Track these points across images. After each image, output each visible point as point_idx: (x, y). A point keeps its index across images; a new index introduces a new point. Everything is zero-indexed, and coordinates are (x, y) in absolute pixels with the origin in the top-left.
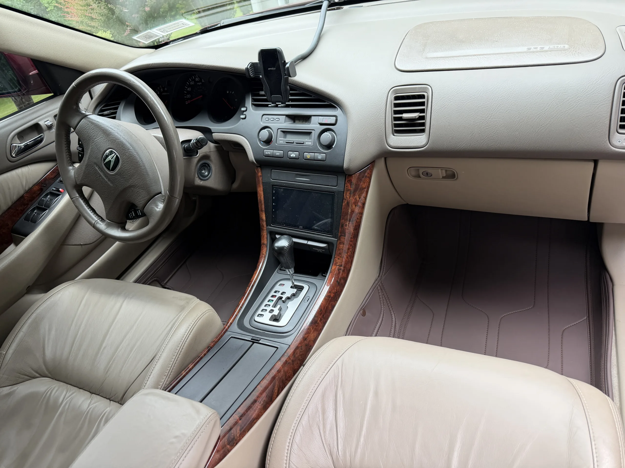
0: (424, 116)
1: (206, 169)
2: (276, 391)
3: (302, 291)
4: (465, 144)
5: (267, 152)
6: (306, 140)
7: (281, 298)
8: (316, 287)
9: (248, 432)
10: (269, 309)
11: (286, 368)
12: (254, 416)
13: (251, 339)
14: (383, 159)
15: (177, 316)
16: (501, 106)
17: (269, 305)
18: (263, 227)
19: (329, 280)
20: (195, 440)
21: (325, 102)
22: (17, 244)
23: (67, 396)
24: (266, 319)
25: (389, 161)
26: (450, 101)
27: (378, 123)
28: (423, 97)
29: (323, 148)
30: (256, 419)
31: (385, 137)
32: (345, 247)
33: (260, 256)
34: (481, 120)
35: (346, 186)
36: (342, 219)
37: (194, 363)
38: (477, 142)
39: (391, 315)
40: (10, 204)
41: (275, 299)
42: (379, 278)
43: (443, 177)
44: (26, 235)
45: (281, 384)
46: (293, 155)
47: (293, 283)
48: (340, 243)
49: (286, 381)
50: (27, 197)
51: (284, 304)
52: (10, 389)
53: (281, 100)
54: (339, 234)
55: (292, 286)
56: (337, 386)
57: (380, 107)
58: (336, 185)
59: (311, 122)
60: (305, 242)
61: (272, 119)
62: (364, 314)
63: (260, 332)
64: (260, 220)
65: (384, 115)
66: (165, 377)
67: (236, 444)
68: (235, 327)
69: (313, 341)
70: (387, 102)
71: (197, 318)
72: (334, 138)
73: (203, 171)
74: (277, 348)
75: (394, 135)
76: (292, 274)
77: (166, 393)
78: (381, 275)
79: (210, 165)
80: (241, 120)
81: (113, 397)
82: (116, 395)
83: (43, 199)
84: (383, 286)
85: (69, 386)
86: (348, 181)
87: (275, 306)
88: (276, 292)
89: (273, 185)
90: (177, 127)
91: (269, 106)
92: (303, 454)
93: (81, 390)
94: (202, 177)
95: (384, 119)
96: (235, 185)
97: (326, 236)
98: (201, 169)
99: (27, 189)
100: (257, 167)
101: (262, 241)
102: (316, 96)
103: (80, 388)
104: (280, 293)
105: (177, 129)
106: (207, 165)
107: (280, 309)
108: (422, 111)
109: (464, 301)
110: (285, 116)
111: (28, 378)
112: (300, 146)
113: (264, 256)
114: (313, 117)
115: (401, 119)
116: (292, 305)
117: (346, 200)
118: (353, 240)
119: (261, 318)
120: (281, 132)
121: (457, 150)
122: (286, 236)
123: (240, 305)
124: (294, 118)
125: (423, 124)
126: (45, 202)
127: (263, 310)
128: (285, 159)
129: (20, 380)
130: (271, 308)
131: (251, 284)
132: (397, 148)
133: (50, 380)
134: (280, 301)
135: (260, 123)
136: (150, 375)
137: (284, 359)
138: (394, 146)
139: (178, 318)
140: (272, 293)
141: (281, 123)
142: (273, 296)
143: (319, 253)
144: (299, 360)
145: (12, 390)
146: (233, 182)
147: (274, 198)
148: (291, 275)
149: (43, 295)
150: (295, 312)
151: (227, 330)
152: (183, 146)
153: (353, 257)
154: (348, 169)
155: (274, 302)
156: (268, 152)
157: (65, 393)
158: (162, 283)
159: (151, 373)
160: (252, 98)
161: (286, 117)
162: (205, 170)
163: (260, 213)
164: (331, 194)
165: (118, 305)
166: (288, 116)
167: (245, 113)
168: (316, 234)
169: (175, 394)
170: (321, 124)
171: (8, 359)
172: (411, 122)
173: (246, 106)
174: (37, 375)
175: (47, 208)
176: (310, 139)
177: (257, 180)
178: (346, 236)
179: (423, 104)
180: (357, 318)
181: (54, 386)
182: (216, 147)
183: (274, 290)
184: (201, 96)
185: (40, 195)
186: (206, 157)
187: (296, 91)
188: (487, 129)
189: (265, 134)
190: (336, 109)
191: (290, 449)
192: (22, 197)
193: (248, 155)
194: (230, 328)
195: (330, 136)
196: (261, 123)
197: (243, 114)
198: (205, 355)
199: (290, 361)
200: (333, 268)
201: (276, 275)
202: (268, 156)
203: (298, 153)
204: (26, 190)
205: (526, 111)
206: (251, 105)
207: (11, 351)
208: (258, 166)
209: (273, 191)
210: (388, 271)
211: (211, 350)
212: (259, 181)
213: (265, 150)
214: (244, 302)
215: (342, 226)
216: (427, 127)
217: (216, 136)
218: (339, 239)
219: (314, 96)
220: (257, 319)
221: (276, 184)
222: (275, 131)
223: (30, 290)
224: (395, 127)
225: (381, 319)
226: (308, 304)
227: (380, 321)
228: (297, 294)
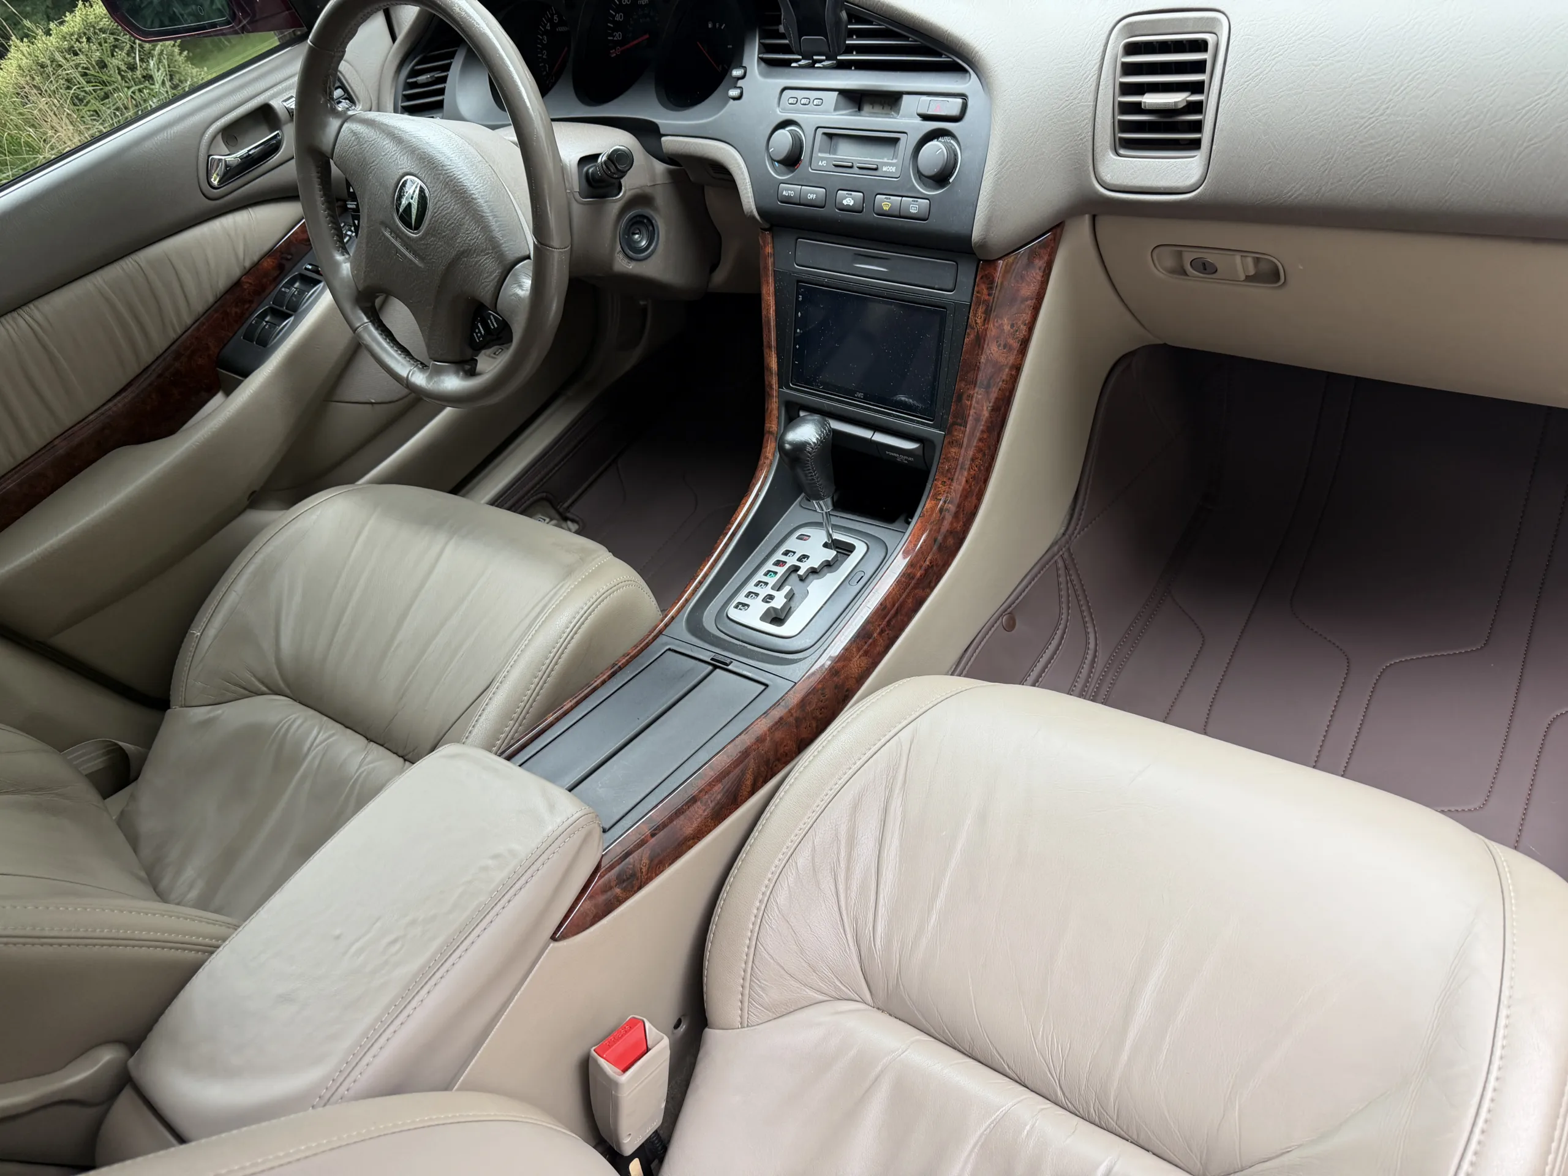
0: (1200, 103)
1: (644, 231)
2: (749, 783)
3: (849, 555)
4: (1304, 187)
5: (787, 190)
6: (885, 160)
7: (796, 569)
8: (884, 550)
9: (670, 864)
10: (764, 592)
11: (778, 735)
12: (689, 830)
13: (712, 659)
14: (1087, 219)
15: (555, 590)
16: (1419, 78)
17: (766, 584)
18: (771, 388)
19: (914, 535)
20: (534, 867)
21: (940, 55)
22: (228, 393)
23: (318, 741)
24: (752, 616)
25: (1103, 223)
26: (1275, 61)
27: (1075, 120)
28: (1200, 46)
29: (926, 185)
30: (693, 839)
31: (1090, 161)
32: (966, 453)
33: (761, 462)
34: (1356, 118)
35: (978, 292)
36: (960, 381)
37: (576, 697)
38: (1338, 182)
39: (1087, 633)
40: (211, 299)
41: (781, 570)
42: (1063, 540)
43: (1247, 277)
44: (246, 374)
45: (763, 769)
46: (848, 201)
47: (830, 535)
48: (949, 443)
49: (777, 762)
50: (248, 285)
51: (801, 583)
52: (209, 712)
53: (825, 49)
54: (950, 420)
55: (826, 542)
56: (891, 791)
57: (1083, 72)
58: (951, 286)
59: (899, 110)
60: (866, 434)
61: (804, 101)
62: (1011, 626)
63: (736, 645)
64: (765, 371)
65: (1091, 97)
66: (512, 722)
67: (640, 888)
68: (680, 628)
69: (856, 679)
70: (1103, 59)
71: (595, 598)
72: (956, 155)
73: (637, 236)
74: (767, 686)
75: (1118, 155)
76: (826, 513)
77: (502, 761)
78: (1069, 532)
79: (654, 222)
80: (731, 101)
81: (409, 753)
82: (416, 751)
83: (283, 289)
84: (1073, 560)
85: (325, 718)
86: (982, 278)
87: (779, 587)
88: (786, 553)
89: (798, 281)
90: (553, 120)
91: (794, 65)
92: (791, 930)
93: (349, 731)
94: (633, 252)
95: (1092, 108)
96: (719, 277)
97: (918, 422)
98: (631, 232)
99: (248, 264)
100: (762, 229)
101: (767, 425)
102: (918, 39)
103: (347, 727)
104: (797, 556)
105: (553, 123)
106: (645, 221)
107: (790, 596)
108: (1197, 88)
109: (1297, 617)
110: (837, 93)
111: (246, 692)
112: (868, 176)
113: (768, 462)
114: (905, 97)
115: (1137, 108)
116: (819, 590)
117: (973, 328)
118: (985, 436)
119: (743, 612)
120: (824, 137)
121: (1281, 204)
122: (817, 417)
123: (698, 576)
124: (856, 99)
125: (1197, 127)
126: (287, 299)
127: (750, 593)
128: (829, 211)
129: (229, 695)
130: (768, 590)
131: (730, 529)
132: (1122, 189)
133: (290, 701)
134: (794, 578)
135: (776, 112)
136: (480, 716)
137: (777, 714)
138: (1115, 185)
139: (555, 594)
140: (778, 556)
141: (826, 112)
142: (779, 563)
143: (901, 465)
144: (814, 718)
145: (212, 715)
146: (714, 267)
147: (799, 314)
148: (824, 514)
149: (281, 513)
150: (822, 607)
151: (660, 632)
152: (585, 169)
153: (986, 481)
154: (983, 245)
155: (778, 576)
156: (789, 191)
157: (315, 732)
158: (559, 507)
159: (483, 710)
160: (760, 43)
161: (840, 96)
162: (640, 233)
163: (766, 351)
164: (936, 311)
165: (436, 549)
166: (843, 93)
167: (740, 83)
168: (894, 416)
169: (520, 766)
170: (926, 118)
171: (207, 647)
172: (1167, 119)
173: (744, 65)
174: (264, 689)
175: (291, 313)
176: (895, 156)
177: (762, 266)
178: (968, 426)
179: (1199, 67)
180: (990, 633)
181: (293, 716)
182: (671, 173)
183: (783, 549)
184: (647, 36)
185: (277, 280)
186: (642, 199)
187: (871, 23)
188: (1371, 144)
189: (783, 139)
190: (968, 75)
191: (761, 914)
192: (238, 284)
193: (741, 197)
194: (668, 628)
195: (942, 151)
196: (778, 110)
197: (736, 87)
198: (603, 683)
199: (792, 720)
200: (928, 506)
201: (795, 513)
202: (787, 201)
203: (861, 194)
204: (245, 268)
205: (1491, 95)
206: (758, 61)
207: (212, 632)
208: (767, 226)
209: (797, 298)
210: (1091, 523)
211: (619, 673)
212: (766, 268)
213: (782, 185)
214: (709, 570)
215: (960, 398)
216: (1206, 136)
217: (670, 143)
218: (949, 432)
219: (916, 38)
220: (733, 613)
221: (805, 277)
222: (810, 131)
223: (256, 499)
224: (1122, 131)
225: (1055, 643)
226: (857, 591)
227: (1052, 648)
228: (838, 563)
